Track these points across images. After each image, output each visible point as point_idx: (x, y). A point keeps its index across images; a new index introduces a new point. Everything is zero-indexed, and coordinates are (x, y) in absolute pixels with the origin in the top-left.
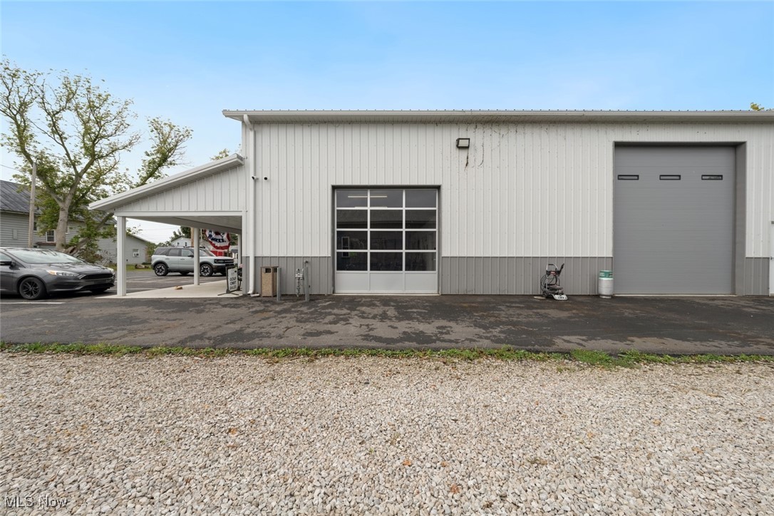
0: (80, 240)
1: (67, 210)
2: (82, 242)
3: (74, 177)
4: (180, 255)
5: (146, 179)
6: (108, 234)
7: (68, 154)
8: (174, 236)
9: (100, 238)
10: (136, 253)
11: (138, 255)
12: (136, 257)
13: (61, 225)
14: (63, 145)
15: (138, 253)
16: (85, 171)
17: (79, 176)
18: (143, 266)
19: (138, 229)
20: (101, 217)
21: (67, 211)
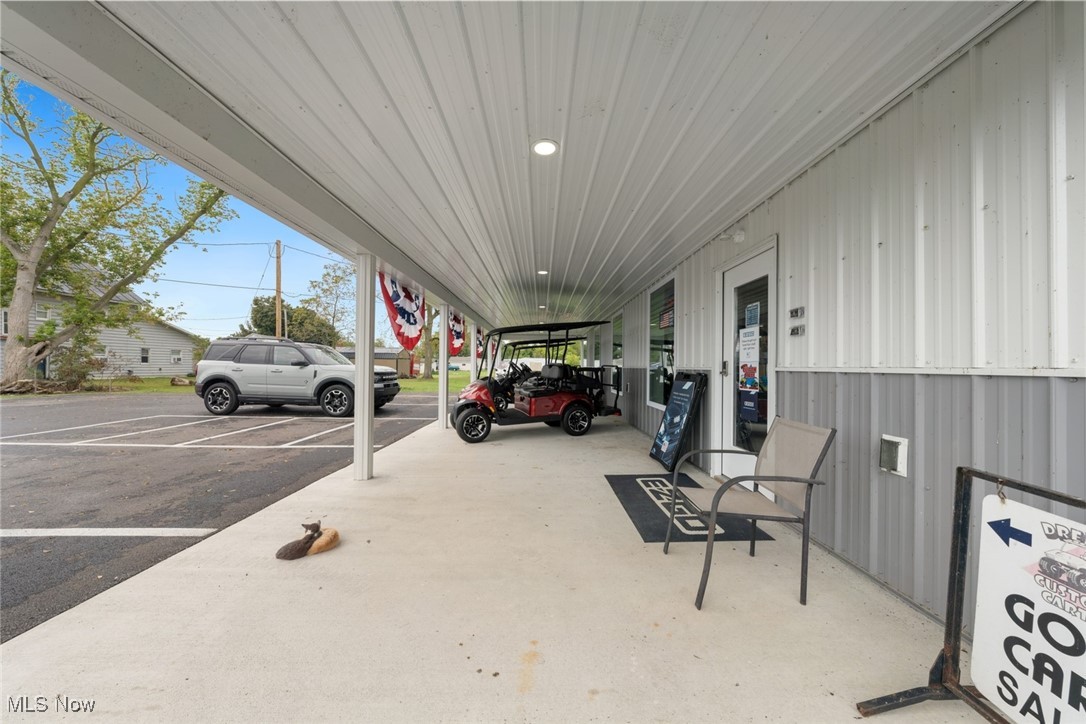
0: (59, 330)
1: (32, 269)
2: (64, 333)
3: (50, 206)
4: (269, 361)
5: (196, 217)
6: (119, 320)
7: (38, 160)
8: (239, 331)
9: (102, 327)
10: (176, 357)
11: (179, 359)
12: (176, 363)
13: (19, 300)
14: (27, 138)
15: (181, 356)
16: (73, 194)
17: (61, 203)
18: (187, 381)
19: (177, 311)
20: (105, 287)
21: (33, 272)
